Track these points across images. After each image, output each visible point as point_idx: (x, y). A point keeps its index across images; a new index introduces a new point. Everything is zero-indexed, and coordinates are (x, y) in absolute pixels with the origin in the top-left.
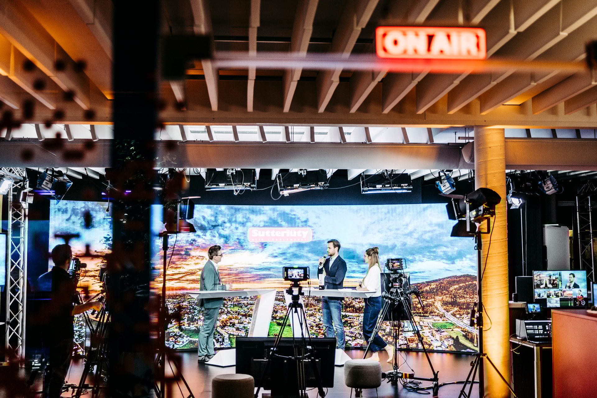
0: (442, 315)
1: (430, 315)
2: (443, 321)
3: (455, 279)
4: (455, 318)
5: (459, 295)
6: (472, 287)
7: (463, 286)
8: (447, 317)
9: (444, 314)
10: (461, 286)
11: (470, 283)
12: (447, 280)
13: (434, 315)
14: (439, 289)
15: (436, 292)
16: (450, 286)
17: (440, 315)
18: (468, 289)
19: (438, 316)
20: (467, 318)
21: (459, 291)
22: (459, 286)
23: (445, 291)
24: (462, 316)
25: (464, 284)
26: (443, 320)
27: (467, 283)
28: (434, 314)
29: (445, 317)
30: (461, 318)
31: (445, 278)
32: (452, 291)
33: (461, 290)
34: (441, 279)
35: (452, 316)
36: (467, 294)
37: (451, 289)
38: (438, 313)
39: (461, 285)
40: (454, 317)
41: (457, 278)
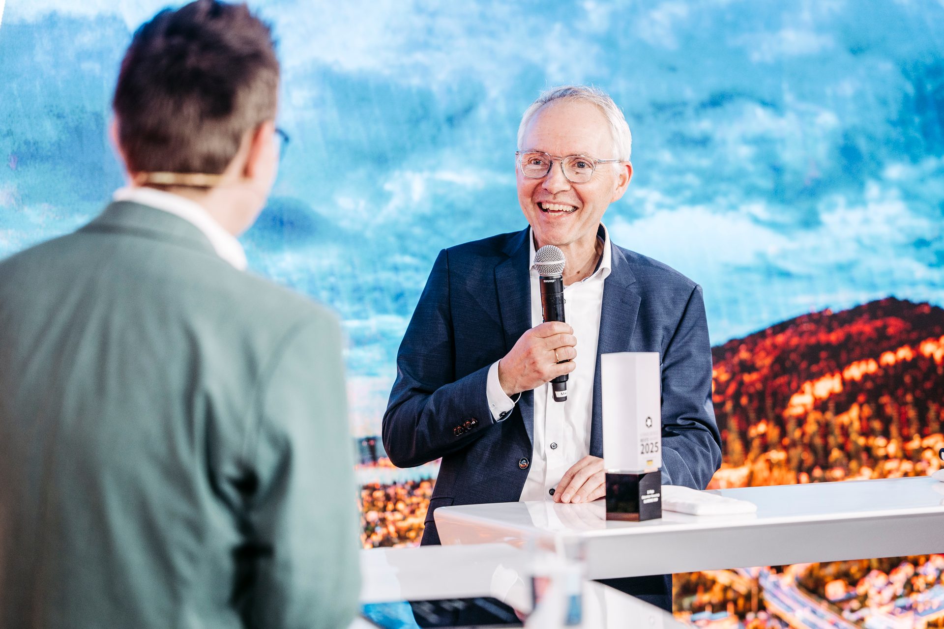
0: (748, 597)
3: (823, 337)
4: (822, 608)
6: (914, 379)
7: (866, 376)
8: (773, 606)
9: (760, 589)
10: (853, 381)
11: (904, 353)
12: (774, 346)
13: (699, 609)
16: (789, 384)
17: (735, 602)
18: (892, 394)
19: (720, 607)
20: (888, 593)
21: (845, 419)
22: (844, 382)
23: (762, 428)
24: (860, 590)
25: (871, 367)
27: (889, 358)
28: (705, 598)
29: (762, 607)
30: (855, 604)
31: (761, 335)
32: (801, 421)
33: (854, 412)
34: (741, 341)
35: (802, 596)
36: (886, 435)
37: (800, 403)
38: (726, 589)
39: (855, 372)
40: (810, 602)
41: (830, 330)
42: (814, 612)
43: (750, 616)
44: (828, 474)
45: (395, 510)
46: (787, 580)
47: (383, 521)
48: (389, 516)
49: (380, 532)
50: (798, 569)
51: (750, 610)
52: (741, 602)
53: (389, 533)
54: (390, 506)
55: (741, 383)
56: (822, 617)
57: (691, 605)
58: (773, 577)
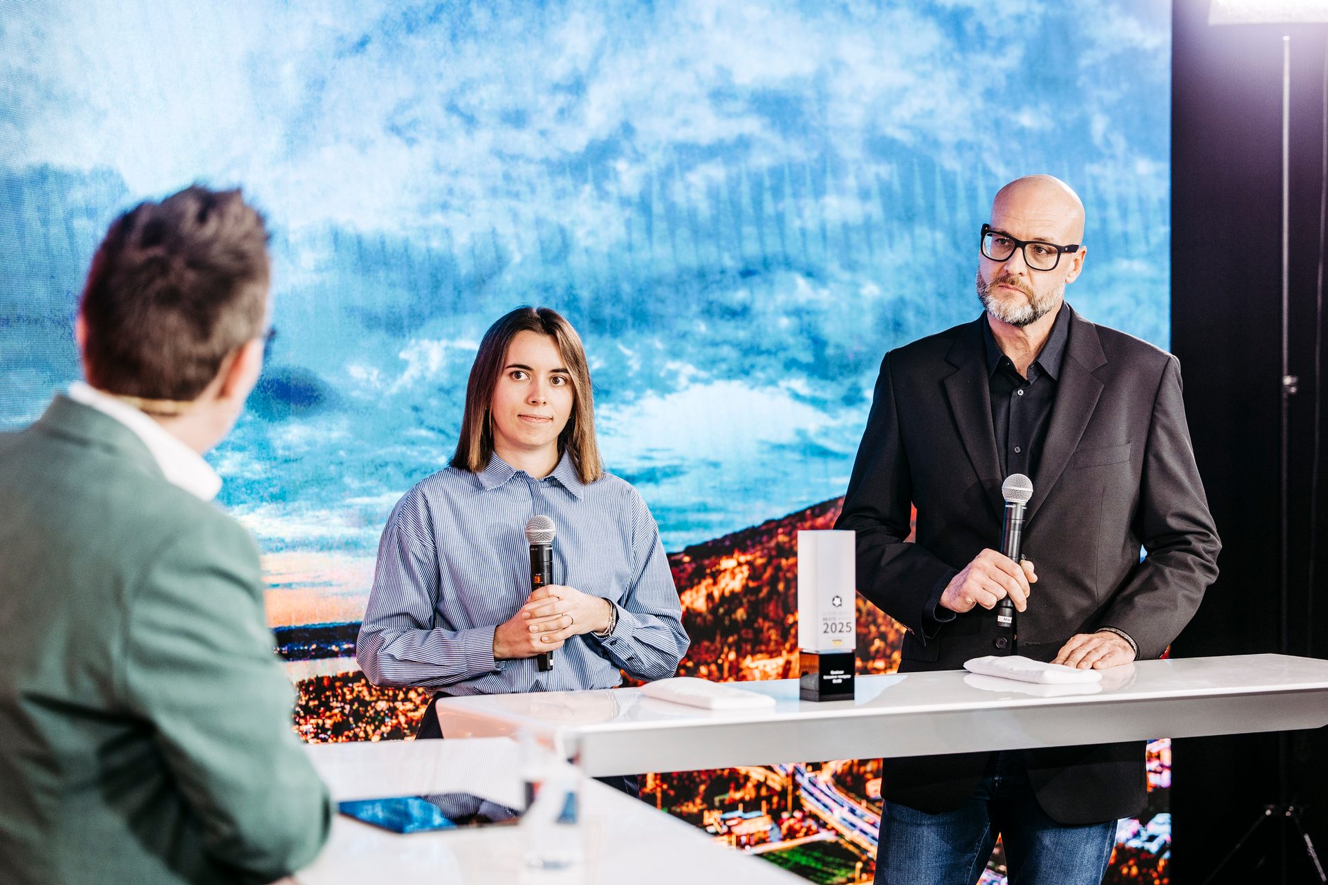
0: (783, 793)
1: (711, 808)
2: (789, 844)
4: (861, 807)
5: (883, 636)
8: (810, 805)
9: (796, 786)
13: (732, 806)
14: (770, 595)
15: (748, 623)
17: (769, 800)
19: (751, 806)
26: (791, 833)
28: (738, 795)
29: (798, 805)
31: (800, 515)
35: (839, 794)
38: (759, 786)
40: (849, 801)
42: (852, 811)
43: (785, 815)
44: (870, 665)
45: (406, 699)
46: (824, 777)
47: (393, 712)
48: (399, 705)
49: (390, 722)
50: (836, 766)
51: (785, 809)
52: (775, 799)
53: (399, 723)
54: (401, 695)
55: (778, 568)
56: (861, 817)
57: (722, 802)
58: (809, 774)
